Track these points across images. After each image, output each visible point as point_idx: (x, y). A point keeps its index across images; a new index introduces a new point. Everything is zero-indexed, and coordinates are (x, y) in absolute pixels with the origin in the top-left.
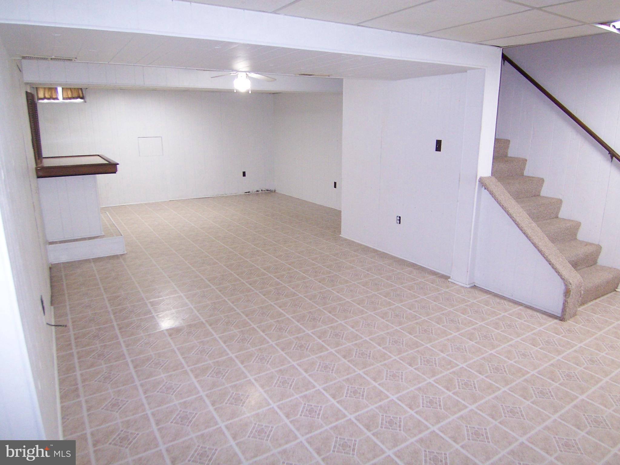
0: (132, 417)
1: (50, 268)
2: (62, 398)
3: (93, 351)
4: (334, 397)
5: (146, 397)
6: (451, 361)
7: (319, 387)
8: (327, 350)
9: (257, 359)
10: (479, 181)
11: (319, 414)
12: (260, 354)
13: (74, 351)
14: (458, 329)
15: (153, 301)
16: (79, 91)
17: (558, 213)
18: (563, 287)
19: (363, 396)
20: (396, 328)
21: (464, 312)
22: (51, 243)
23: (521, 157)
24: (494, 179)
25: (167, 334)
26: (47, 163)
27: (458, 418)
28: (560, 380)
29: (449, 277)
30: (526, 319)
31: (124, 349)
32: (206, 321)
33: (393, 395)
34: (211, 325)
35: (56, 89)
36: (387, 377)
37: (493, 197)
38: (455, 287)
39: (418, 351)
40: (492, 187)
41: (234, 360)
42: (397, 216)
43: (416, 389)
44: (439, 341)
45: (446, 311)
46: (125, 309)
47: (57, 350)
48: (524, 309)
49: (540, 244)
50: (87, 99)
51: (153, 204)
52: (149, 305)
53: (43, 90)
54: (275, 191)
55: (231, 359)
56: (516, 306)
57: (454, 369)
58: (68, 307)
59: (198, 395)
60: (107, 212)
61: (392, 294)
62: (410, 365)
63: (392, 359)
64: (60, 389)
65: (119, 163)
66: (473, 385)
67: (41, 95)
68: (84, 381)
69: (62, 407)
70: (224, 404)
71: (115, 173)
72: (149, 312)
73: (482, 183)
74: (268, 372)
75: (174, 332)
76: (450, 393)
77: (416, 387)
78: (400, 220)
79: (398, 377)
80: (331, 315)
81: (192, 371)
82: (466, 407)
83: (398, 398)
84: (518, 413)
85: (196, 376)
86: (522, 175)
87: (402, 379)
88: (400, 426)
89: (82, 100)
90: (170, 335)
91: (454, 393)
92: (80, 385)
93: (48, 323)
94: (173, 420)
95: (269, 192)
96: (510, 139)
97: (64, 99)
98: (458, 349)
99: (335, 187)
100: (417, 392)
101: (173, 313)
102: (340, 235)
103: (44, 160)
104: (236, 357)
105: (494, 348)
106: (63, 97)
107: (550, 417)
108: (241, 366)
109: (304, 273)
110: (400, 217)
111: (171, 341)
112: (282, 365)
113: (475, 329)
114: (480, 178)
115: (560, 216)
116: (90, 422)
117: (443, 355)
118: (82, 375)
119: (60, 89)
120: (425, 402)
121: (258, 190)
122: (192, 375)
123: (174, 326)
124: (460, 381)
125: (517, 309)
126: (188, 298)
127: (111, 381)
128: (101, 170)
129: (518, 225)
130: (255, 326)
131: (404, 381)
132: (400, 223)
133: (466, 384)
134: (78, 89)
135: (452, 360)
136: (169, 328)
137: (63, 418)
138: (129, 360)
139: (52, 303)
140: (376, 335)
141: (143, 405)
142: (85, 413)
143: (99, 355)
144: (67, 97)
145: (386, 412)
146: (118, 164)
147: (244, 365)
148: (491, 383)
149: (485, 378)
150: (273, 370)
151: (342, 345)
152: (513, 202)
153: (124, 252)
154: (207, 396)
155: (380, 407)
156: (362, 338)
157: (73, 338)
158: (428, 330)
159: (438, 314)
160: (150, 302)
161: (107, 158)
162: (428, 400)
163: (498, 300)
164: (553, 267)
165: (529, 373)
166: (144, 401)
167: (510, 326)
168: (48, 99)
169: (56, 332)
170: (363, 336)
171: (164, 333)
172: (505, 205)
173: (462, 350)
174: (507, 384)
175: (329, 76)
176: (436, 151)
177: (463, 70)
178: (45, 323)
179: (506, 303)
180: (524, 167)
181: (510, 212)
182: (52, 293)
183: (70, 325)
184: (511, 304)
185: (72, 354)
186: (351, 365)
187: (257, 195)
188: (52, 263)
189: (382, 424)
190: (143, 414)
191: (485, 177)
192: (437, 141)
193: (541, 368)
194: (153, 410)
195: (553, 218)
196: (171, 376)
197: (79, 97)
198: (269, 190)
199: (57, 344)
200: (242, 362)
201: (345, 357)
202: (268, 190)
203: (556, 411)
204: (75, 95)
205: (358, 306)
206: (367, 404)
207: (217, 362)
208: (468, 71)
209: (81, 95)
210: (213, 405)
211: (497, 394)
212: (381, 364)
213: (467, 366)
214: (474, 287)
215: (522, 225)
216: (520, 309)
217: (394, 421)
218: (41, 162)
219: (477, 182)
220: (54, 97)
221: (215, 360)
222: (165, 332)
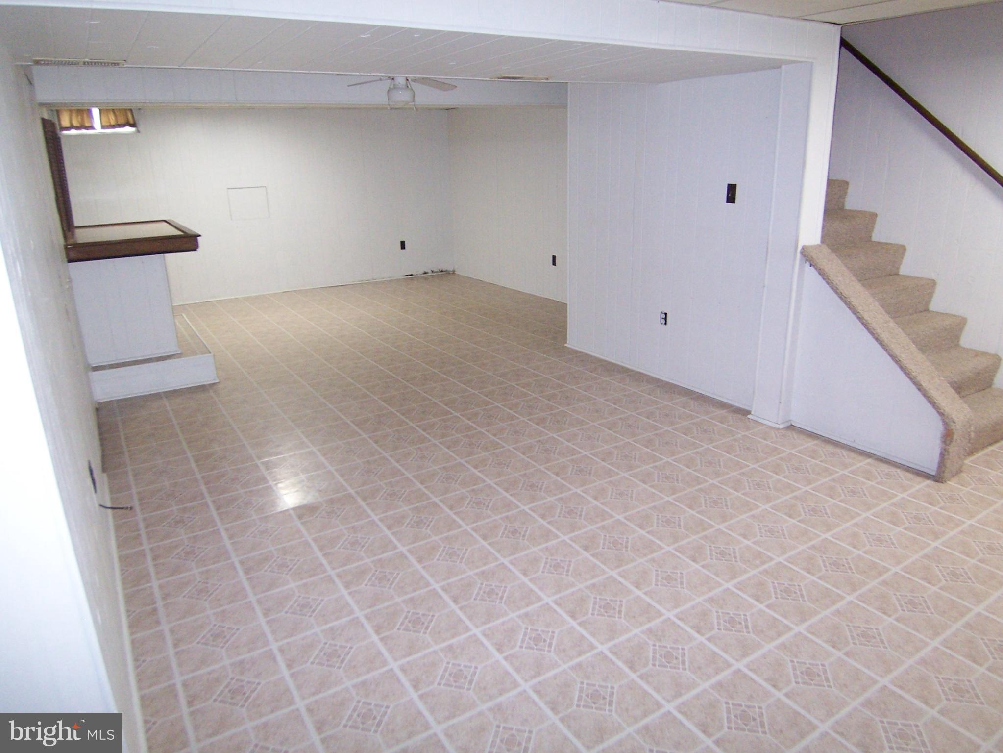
0: (247, 656)
1: (97, 410)
2: (131, 626)
3: (176, 547)
4: (573, 615)
5: (268, 622)
6: (760, 553)
7: (548, 600)
8: (557, 537)
9: (444, 554)
10: (801, 253)
11: (550, 645)
12: (448, 546)
13: (146, 546)
14: (768, 499)
15: (267, 462)
16: (126, 114)
17: (928, 302)
18: (940, 427)
19: (620, 612)
20: (667, 498)
21: (777, 470)
22: (96, 369)
23: (867, 209)
24: (826, 250)
25: (294, 516)
26: (83, 237)
27: (777, 647)
28: (940, 581)
29: (749, 412)
30: (879, 479)
31: (227, 543)
32: (357, 493)
33: (669, 611)
34: (364, 499)
35: (89, 112)
36: (657, 580)
37: (824, 279)
38: (761, 428)
39: (706, 537)
40: (824, 263)
41: (406, 557)
42: (662, 313)
43: (705, 601)
44: (738, 519)
45: (747, 469)
46: (223, 476)
47: (118, 547)
48: (876, 463)
49: (903, 356)
50: (141, 127)
51: (257, 297)
52: (262, 468)
53: (69, 113)
54: (454, 272)
55: (402, 555)
56: (861, 458)
57: (766, 566)
58: (131, 474)
59: (351, 617)
60: (183, 315)
61: (657, 443)
62: (694, 561)
63: (663, 551)
64: (128, 611)
65: (200, 234)
66: (798, 592)
67: (65, 122)
68: (165, 597)
69: (133, 642)
70: (395, 630)
71: (195, 250)
72: (264, 480)
73: (805, 256)
74: (463, 576)
75: (304, 511)
76: (762, 606)
77: (706, 596)
78: (666, 319)
79: (676, 580)
80: (559, 479)
81: (339, 576)
82: (790, 629)
83: (677, 616)
84: (875, 638)
85: (347, 585)
86: (869, 239)
87: (682, 583)
88: (683, 663)
89: (133, 129)
90: (300, 517)
91: (768, 606)
92: (160, 604)
93: (102, 504)
94: (315, 658)
95: (445, 274)
96: (848, 180)
97: (103, 127)
98: (771, 531)
99: (554, 264)
100: (708, 605)
101: (303, 481)
102: (566, 345)
103: (77, 231)
104: (410, 551)
105: (829, 530)
106: (101, 123)
107: (927, 644)
108: (419, 566)
109: (510, 409)
110: (666, 314)
111: (302, 527)
112: (485, 564)
113: (796, 498)
114: (803, 248)
115: (933, 307)
116: (180, 665)
117: (746, 542)
118: (161, 587)
119: (96, 112)
120: (722, 621)
121: (426, 271)
122: (340, 586)
123: (305, 502)
124: (776, 585)
125: (864, 463)
126: (324, 455)
127: (209, 596)
128: (171, 247)
129: (866, 325)
130: (437, 500)
131: (685, 587)
132: (666, 324)
133: (787, 591)
134: (126, 110)
135: (762, 550)
136: (297, 505)
137: (136, 660)
138: (235, 560)
139: (104, 469)
140: (636, 511)
141: (263, 634)
142: (171, 651)
143: (187, 553)
144: (108, 124)
145: (660, 640)
146: (200, 236)
147: (423, 565)
148: (827, 589)
149: (818, 580)
150: (470, 573)
151: (580, 529)
152: (858, 287)
153: (214, 380)
154: (367, 617)
155: (650, 631)
156: (612, 516)
157: (142, 525)
158: (719, 501)
159: (735, 473)
160: (263, 463)
161: (177, 224)
162: (727, 618)
163: (830, 448)
164: (925, 394)
165: (888, 570)
166: (266, 629)
167: (853, 492)
168: (77, 128)
169: (114, 517)
170: (613, 514)
171: (290, 515)
172: (846, 293)
173: (777, 534)
174: (854, 590)
175: (547, 79)
176: (727, 202)
177: (775, 65)
178: (97, 505)
179: (845, 455)
180: (873, 227)
181: (853, 304)
182: (103, 451)
183: (136, 504)
184: (853, 455)
185: (142, 554)
186: (598, 563)
187: (426, 279)
188: (98, 401)
189: (654, 658)
190: (265, 649)
191: (812, 246)
192: (729, 185)
193: (908, 562)
194: (281, 643)
195: (921, 312)
196: (305, 585)
197: (128, 124)
198: (444, 270)
199: (117, 537)
200: (420, 561)
201: (586, 548)
202: (442, 271)
203: (937, 634)
204: (122, 121)
205: (604, 463)
206: (627, 626)
207: (380, 560)
208: (783, 67)
209: (131, 121)
210: (377, 632)
211: (838, 606)
212: (645, 559)
213: (786, 560)
214: (791, 427)
215: (874, 325)
216: (869, 464)
217: (674, 654)
218: (73, 234)
219: (799, 255)
220: (87, 124)
221: (376, 558)
222: (292, 512)
